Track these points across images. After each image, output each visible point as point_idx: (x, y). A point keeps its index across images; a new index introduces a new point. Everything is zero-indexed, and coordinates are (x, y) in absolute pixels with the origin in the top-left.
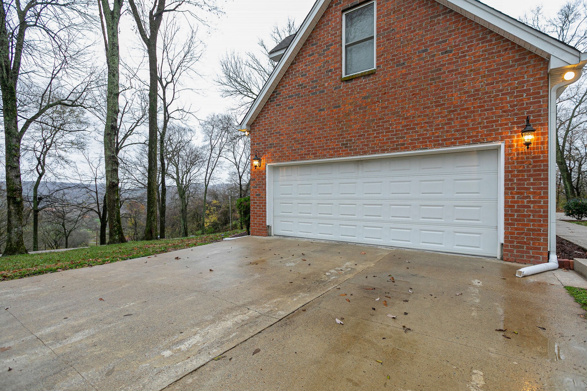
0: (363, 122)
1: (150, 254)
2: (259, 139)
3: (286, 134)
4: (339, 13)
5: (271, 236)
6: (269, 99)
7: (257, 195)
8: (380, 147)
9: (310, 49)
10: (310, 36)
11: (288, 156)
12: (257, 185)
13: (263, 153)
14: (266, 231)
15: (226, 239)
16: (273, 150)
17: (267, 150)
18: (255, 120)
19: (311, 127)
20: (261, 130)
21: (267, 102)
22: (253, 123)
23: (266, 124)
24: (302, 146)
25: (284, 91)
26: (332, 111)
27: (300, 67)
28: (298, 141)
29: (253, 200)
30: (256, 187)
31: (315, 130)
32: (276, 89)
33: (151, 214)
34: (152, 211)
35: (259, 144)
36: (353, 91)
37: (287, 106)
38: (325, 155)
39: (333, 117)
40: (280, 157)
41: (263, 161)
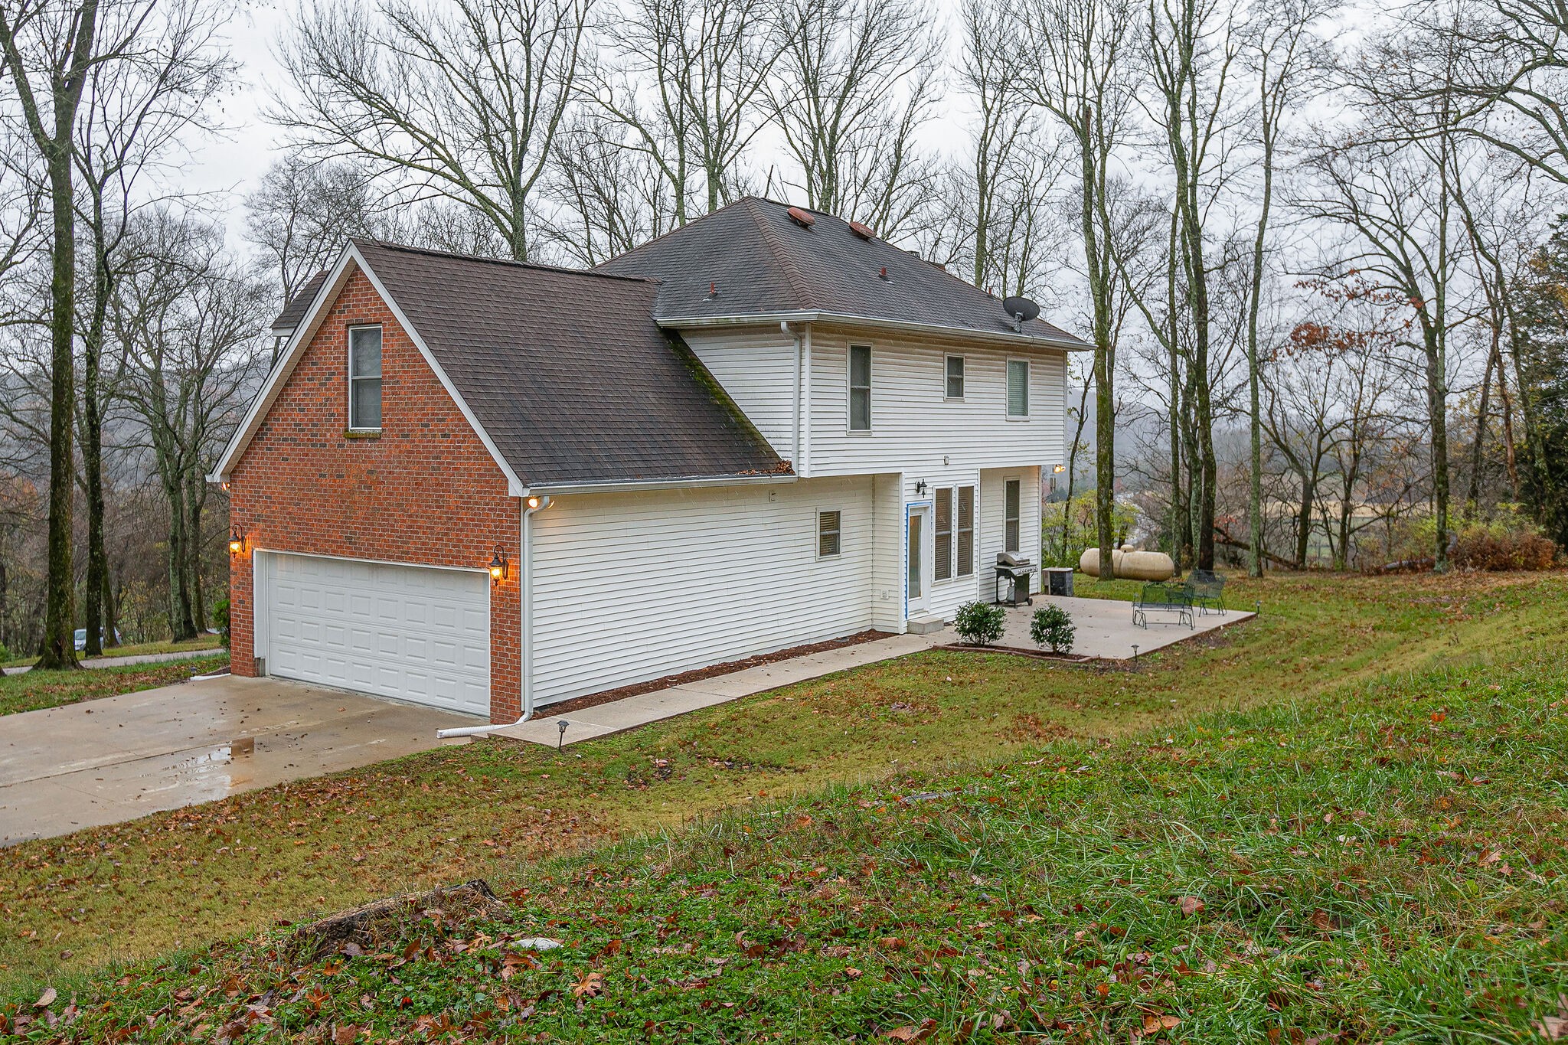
0: (368, 509)
1: (55, 706)
2: (243, 501)
3: (280, 503)
4: (342, 327)
5: (264, 675)
6: (257, 434)
7: (240, 602)
8: (386, 551)
9: (309, 370)
10: (309, 348)
11: (282, 541)
12: (240, 583)
13: (249, 529)
14: (256, 667)
15: (196, 678)
16: (261, 525)
17: (254, 525)
18: (237, 467)
19: (310, 500)
20: (246, 487)
21: (254, 439)
22: (234, 471)
23: (252, 477)
24: (300, 529)
25: (277, 427)
26: (335, 481)
27: (297, 394)
28: (294, 518)
29: (234, 610)
30: (238, 588)
31: (315, 505)
32: (266, 419)
33: (59, 599)
34: (62, 591)
35: (242, 510)
36: (357, 456)
37: (280, 454)
38: (326, 551)
39: (335, 491)
40: (271, 540)
41: (248, 543)
